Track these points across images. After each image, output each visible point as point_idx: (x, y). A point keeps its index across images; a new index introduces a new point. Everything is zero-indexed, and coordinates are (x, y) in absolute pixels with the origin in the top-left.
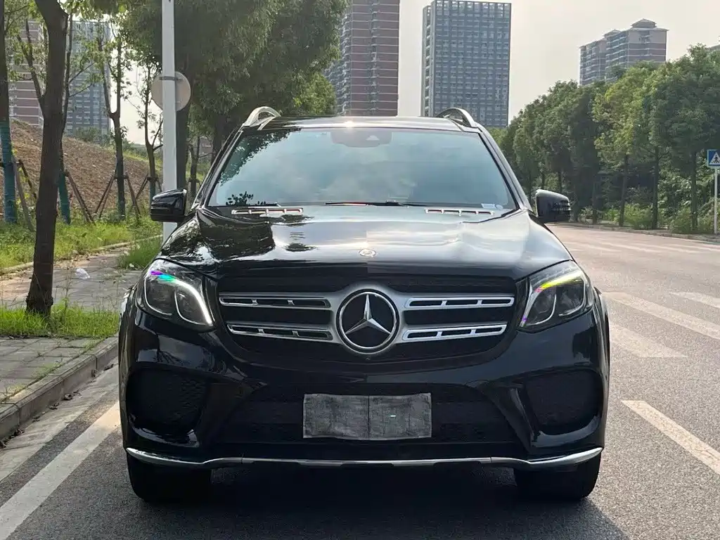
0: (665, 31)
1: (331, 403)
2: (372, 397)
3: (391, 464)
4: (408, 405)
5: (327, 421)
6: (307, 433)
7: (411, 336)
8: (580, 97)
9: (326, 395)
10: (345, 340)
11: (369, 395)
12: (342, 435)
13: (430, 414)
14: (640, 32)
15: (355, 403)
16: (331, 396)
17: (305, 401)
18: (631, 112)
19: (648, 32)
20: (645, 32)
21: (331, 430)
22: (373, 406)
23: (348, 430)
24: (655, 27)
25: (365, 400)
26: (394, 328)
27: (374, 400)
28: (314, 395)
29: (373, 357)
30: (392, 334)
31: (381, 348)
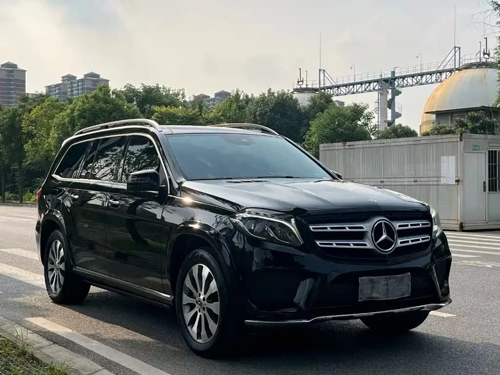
0: (25, 71)
1: (372, 281)
2: (389, 276)
3: (392, 312)
4: (402, 279)
5: (369, 291)
6: (361, 298)
7: (401, 243)
8: (9, 115)
9: (369, 277)
10: (376, 247)
12: (376, 298)
13: (410, 283)
14: (6, 70)
15: (382, 280)
16: (371, 277)
17: (360, 281)
18: (54, 126)
19: (12, 71)
20: (9, 71)
21: (372, 296)
22: (389, 281)
23: (378, 295)
24: (17, 68)
25: (386, 278)
26: (395, 239)
27: (390, 277)
28: (363, 278)
29: (388, 254)
30: (395, 242)
31: (391, 250)
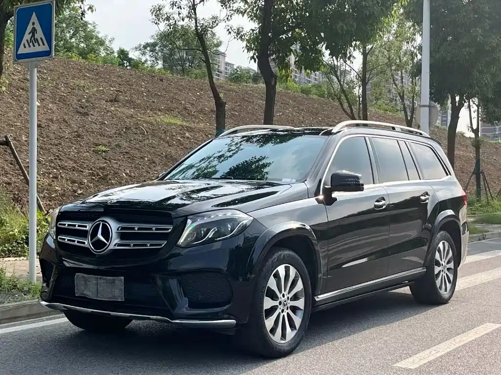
1: (85, 278)
2: (99, 277)
4: (114, 281)
5: (83, 288)
6: (77, 294)
10: (90, 246)
11: (98, 275)
12: (87, 295)
13: (123, 288)
15: (93, 279)
16: (84, 275)
17: (76, 277)
21: (85, 293)
22: (100, 281)
23: (90, 293)
25: (96, 278)
26: (110, 241)
28: (79, 274)
29: (100, 255)
30: (108, 244)
31: (104, 251)
